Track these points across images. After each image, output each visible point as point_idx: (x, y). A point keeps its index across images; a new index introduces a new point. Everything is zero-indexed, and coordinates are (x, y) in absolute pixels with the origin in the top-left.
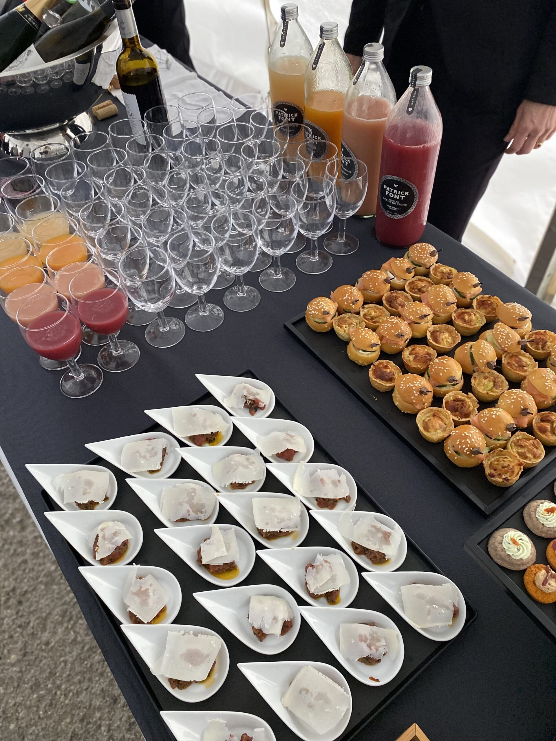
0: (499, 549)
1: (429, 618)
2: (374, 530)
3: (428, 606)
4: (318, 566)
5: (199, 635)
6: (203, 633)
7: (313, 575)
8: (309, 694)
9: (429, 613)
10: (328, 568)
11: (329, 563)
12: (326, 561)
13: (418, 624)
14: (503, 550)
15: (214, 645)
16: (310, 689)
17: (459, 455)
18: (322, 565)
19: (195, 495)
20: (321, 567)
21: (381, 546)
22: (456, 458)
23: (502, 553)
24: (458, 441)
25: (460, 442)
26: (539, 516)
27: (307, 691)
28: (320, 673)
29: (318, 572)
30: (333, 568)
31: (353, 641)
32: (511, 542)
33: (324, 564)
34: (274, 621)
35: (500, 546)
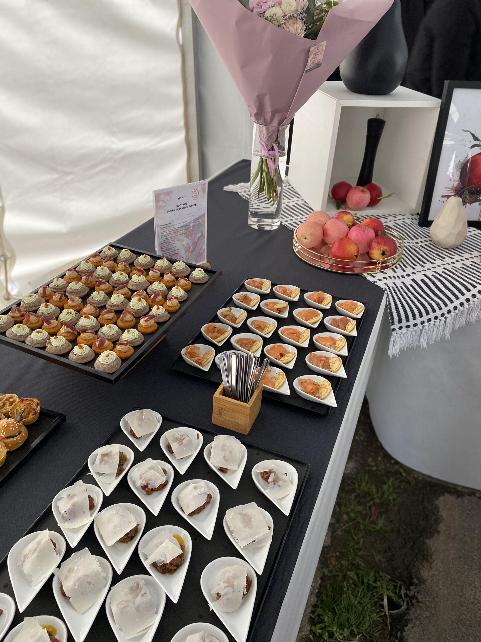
0: (113, 364)
1: (151, 419)
2: (103, 463)
3: (145, 421)
4: (146, 481)
5: (231, 530)
6: (229, 529)
7: (153, 481)
8: (225, 455)
9: (149, 419)
10: (145, 475)
11: (141, 475)
12: (141, 478)
13: (157, 425)
14: (113, 362)
15: (232, 515)
16: (223, 456)
17: (21, 432)
18: (144, 479)
19: (123, 601)
20: (146, 479)
21: (114, 455)
22: (24, 434)
23: (115, 363)
24: (11, 429)
25: (12, 427)
26: (84, 353)
27: (224, 457)
28: (211, 457)
29: (150, 480)
30: (143, 472)
31: (184, 448)
32: (108, 357)
33: (142, 478)
34: (197, 488)
35: (110, 364)
